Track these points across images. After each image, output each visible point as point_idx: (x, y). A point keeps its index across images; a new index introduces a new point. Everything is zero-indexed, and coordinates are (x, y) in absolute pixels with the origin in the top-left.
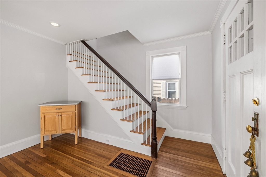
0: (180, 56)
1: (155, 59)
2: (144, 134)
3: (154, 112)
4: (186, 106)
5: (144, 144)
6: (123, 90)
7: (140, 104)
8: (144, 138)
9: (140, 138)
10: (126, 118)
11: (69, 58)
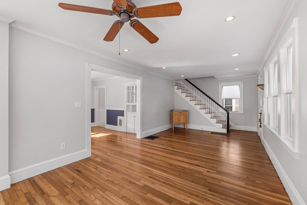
0: (239, 86)
1: (224, 87)
2: (223, 123)
3: (228, 114)
4: (243, 113)
5: (223, 128)
6: (204, 105)
7: (215, 112)
8: (223, 125)
9: (221, 125)
10: (213, 117)
11: (176, 87)
